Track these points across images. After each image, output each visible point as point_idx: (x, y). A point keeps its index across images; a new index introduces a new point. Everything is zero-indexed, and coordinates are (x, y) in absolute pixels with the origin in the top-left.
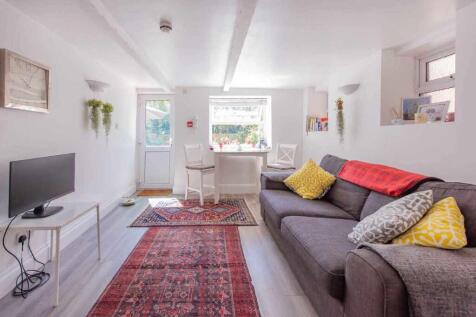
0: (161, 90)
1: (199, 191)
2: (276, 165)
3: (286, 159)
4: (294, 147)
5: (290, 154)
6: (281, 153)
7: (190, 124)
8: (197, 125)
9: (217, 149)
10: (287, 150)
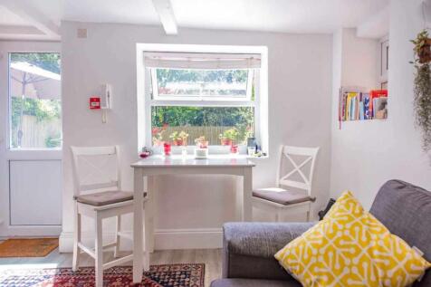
0: (32, 29)
1: (95, 255)
2: (275, 191)
3: (296, 177)
4: (312, 152)
5: (305, 169)
6: (286, 166)
7: (95, 102)
8: (109, 104)
9: (159, 158)
10: (299, 159)
